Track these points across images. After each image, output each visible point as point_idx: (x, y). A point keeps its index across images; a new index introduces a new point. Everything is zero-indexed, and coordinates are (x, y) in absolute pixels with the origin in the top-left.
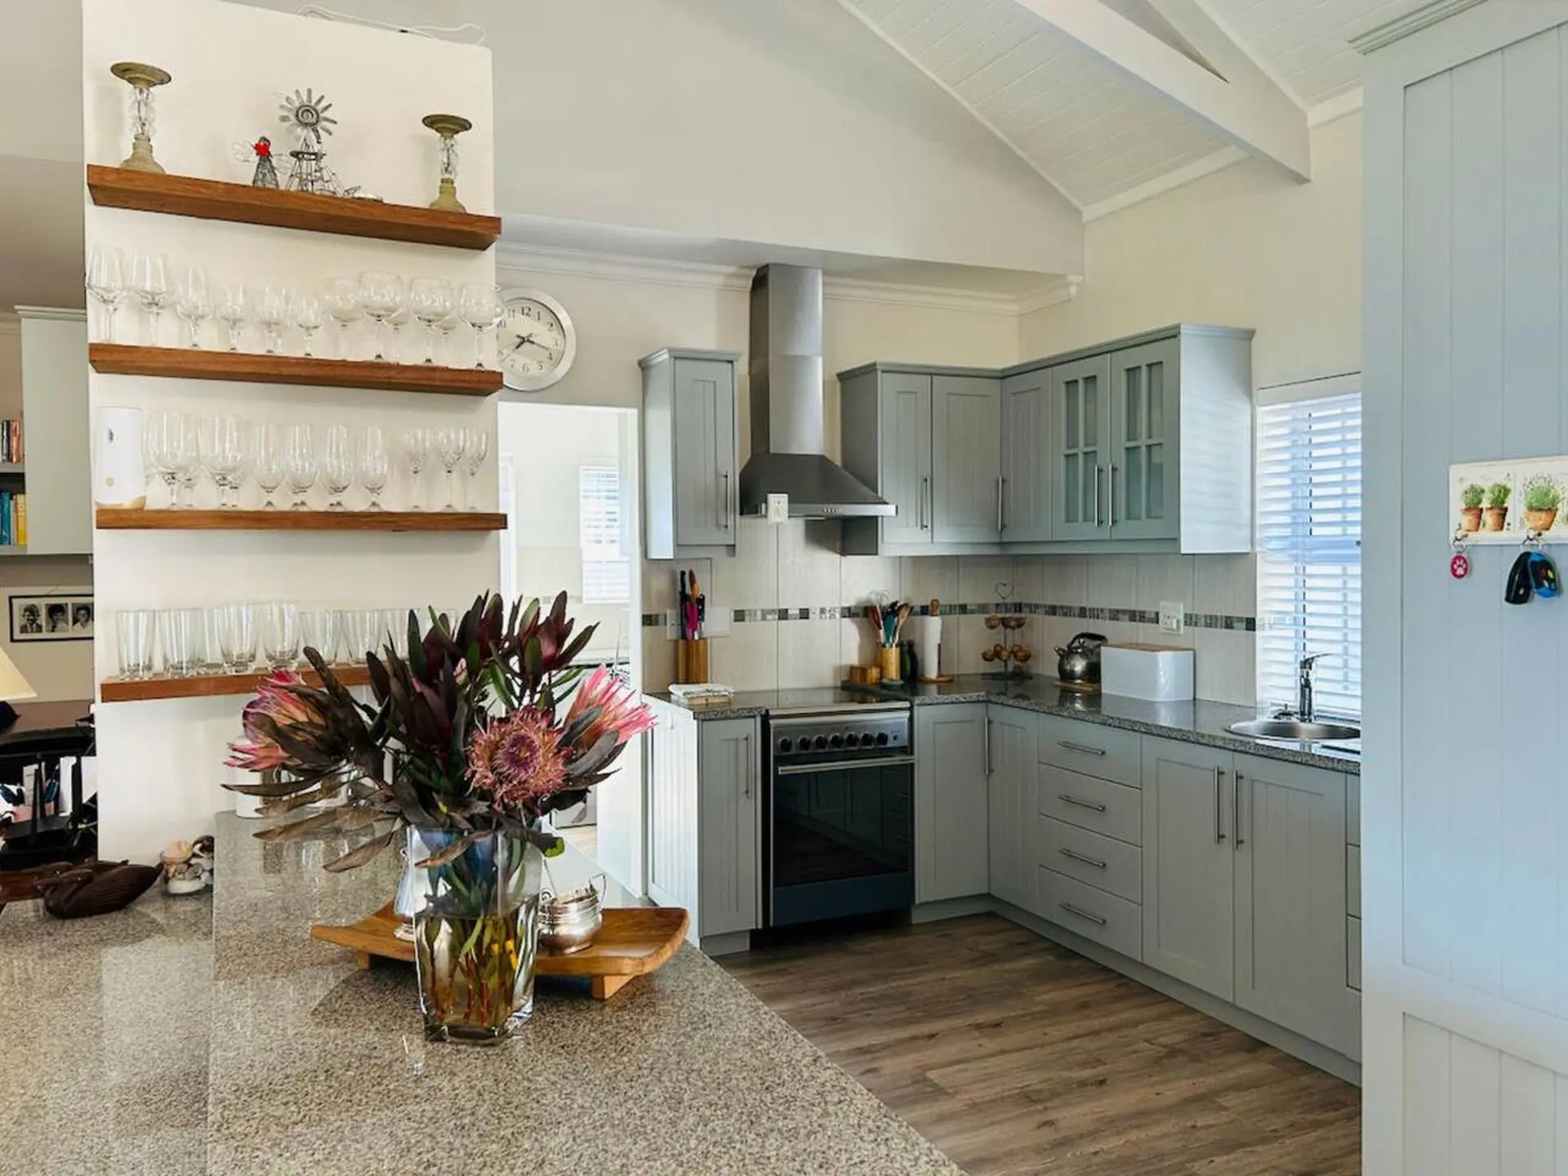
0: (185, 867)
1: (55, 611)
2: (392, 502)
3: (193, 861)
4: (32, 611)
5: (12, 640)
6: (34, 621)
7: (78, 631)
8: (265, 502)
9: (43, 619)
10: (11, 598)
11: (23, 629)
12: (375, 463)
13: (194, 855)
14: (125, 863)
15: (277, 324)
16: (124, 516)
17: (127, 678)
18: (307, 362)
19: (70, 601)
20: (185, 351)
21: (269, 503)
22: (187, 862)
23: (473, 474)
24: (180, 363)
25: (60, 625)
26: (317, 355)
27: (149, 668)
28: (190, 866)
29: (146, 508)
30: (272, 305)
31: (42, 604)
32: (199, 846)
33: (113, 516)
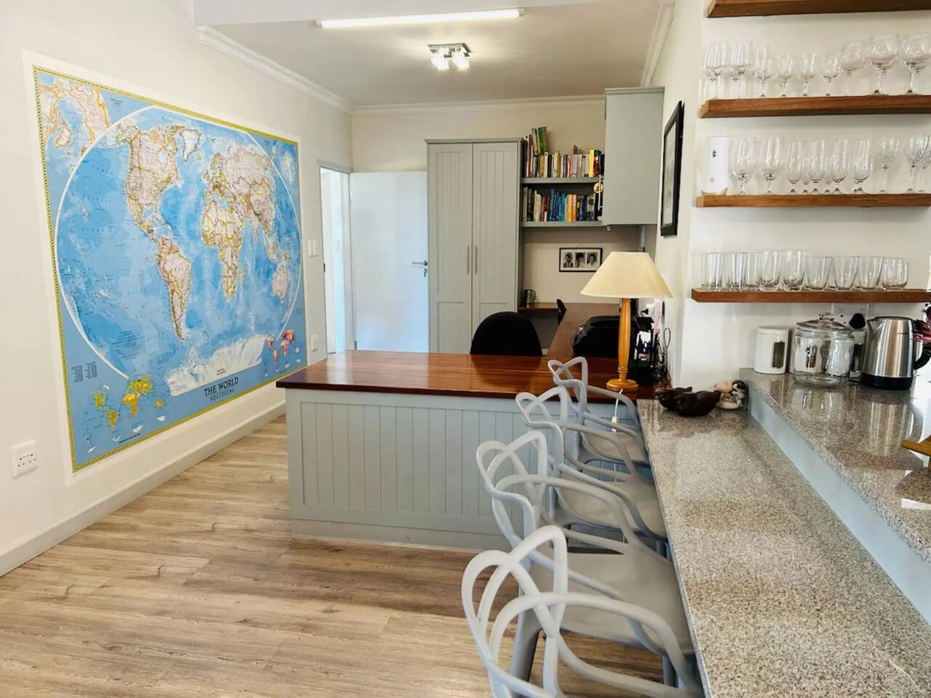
0: (729, 395)
1: (580, 256)
2: (869, 188)
3: (734, 393)
4: (569, 256)
5: (560, 271)
6: (570, 261)
7: (589, 267)
8: (790, 190)
9: (574, 261)
10: (560, 249)
11: (565, 266)
12: (862, 163)
13: (733, 390)
14: (690, 389)
15: (811, 77)
16: (717, 199)
17: (709, 289)
18: (829, 99)
19: (586, 251)
20: (758, 99)
21: (793, 191)
22: (730, 393)
23: (924, 168)
24: (756, 107)
25: (581, 264)
26: (833, 94)
27: (720, 285)
28: (732, 395)
29: (727, 195)
30: (810, 65)
31: (574, 252)
32: (736, 385)
33: (712, 199)
